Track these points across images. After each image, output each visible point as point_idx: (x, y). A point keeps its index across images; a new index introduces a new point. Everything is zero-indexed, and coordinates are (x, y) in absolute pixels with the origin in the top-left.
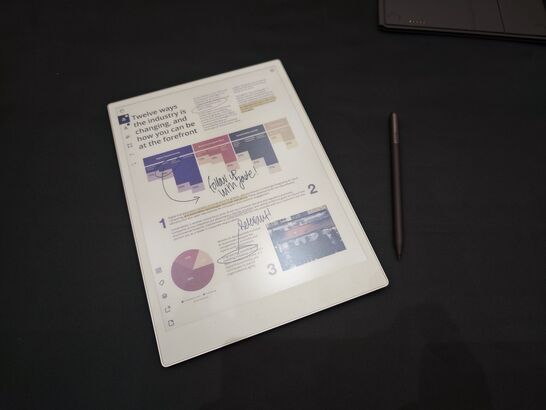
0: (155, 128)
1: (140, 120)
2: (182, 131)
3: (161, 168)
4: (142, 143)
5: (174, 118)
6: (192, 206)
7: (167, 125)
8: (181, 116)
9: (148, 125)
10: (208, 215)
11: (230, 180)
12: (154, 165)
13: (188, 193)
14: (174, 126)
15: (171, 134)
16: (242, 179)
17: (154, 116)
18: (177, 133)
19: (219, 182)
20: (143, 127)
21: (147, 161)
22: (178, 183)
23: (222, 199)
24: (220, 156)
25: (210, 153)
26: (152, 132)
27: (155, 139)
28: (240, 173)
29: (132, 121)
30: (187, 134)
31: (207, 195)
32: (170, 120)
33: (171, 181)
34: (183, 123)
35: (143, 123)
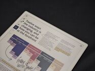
0: (28, 29)
1: (27, 23)
2: (33, 37)
3: (14, 41)
4: (20, 30)
5: (35, 31)
6: (7, 60)
7: (31, 31)
8: (38, 33)
9: (27, 27)
10: (7, 67)
11: (24, 64)
12: (14, 39)
13: (11, 56)
14: (33, 34)
15: (29, 35)
16: (28, 68)
17: (32, 26)
18: (31, 36)
19: (22, 61)
20: (25, 26)
21: (14, 36)
22: (13, 50)
23: (16, 67)
24: (31, 54)
25: (31, 51)
26: (25, 29)
27: (23, 32)
28: (30, 65)
30: (33, 39)
31: (14, 62)
32: (34, 31)
33: (12, 47)
34: (35, 35)
35: (27, 25)
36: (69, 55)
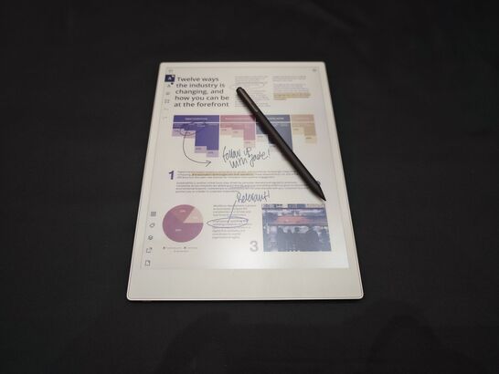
0: (194, 93)
1: (183, 83)
2: (216, 101)
3: (186, 127)
4: (178, 101)
5: (213, 89)
6: (202, 168)
7: (204, 93)
8: (219, 88)
9: (188, 89)
10: (213, 180)
11: (243, 156)
12: (182, 123)
13: (203, 156)
14: (210, 95)
15: (205, 101)
16: (254, 158)
17: (196, 83)
18: (211, 102)
19: (233, 154)
20: (183, 89)
21: (177, 118)
22: (197, 144)
23: (231, 169)
24: (241, 132)
25: (235, 127)
26: (190, 95)
27: (190, 101)
28: (254, 152)
29: (176, 81)
30: (219, 105)
31: (219, 163)
32: (209, 90)
33: (191, 141)
34: (219, 95)
35: (185, 86)
36: (307, 95)
